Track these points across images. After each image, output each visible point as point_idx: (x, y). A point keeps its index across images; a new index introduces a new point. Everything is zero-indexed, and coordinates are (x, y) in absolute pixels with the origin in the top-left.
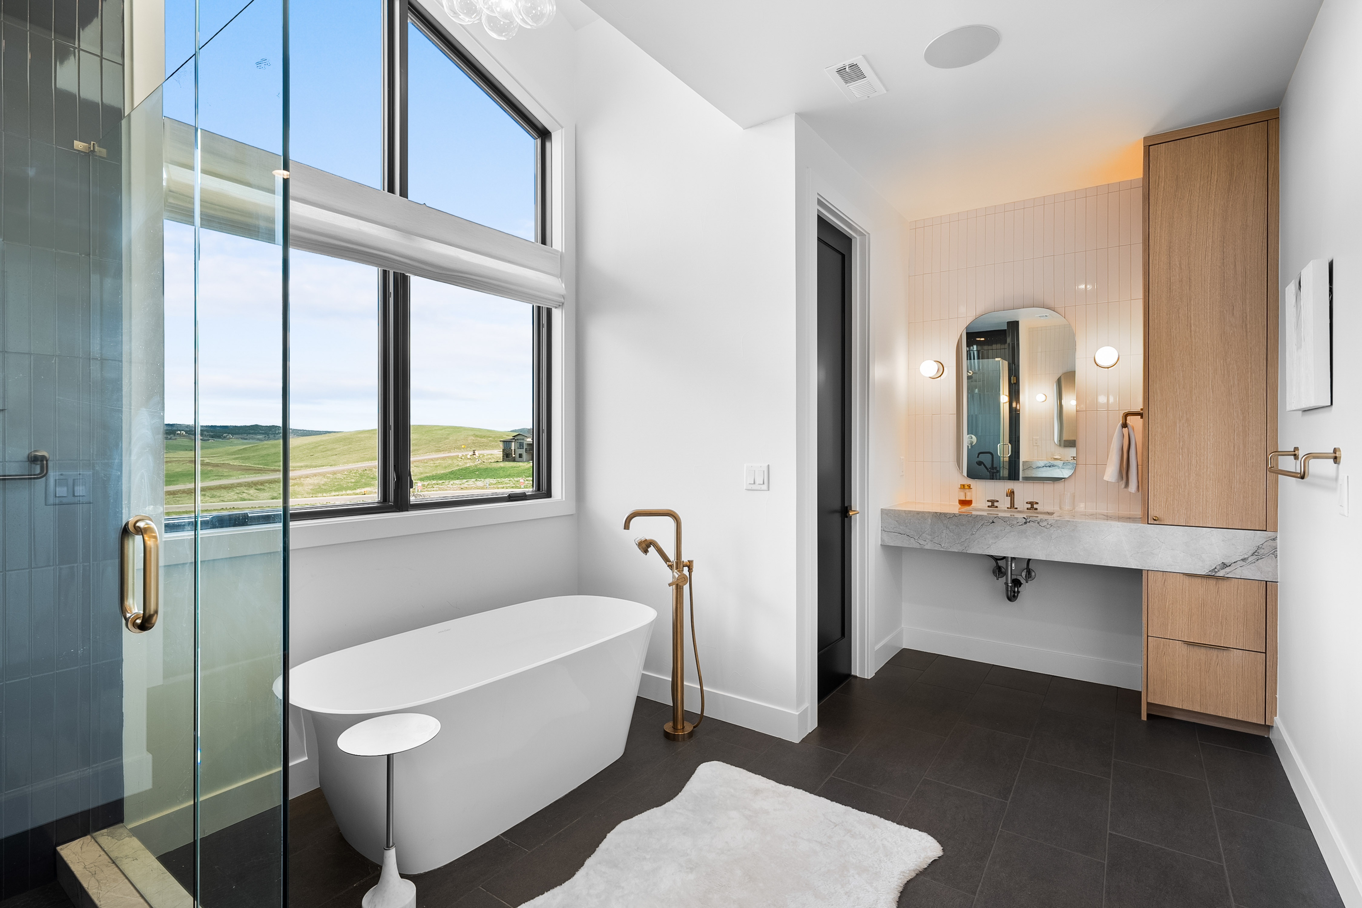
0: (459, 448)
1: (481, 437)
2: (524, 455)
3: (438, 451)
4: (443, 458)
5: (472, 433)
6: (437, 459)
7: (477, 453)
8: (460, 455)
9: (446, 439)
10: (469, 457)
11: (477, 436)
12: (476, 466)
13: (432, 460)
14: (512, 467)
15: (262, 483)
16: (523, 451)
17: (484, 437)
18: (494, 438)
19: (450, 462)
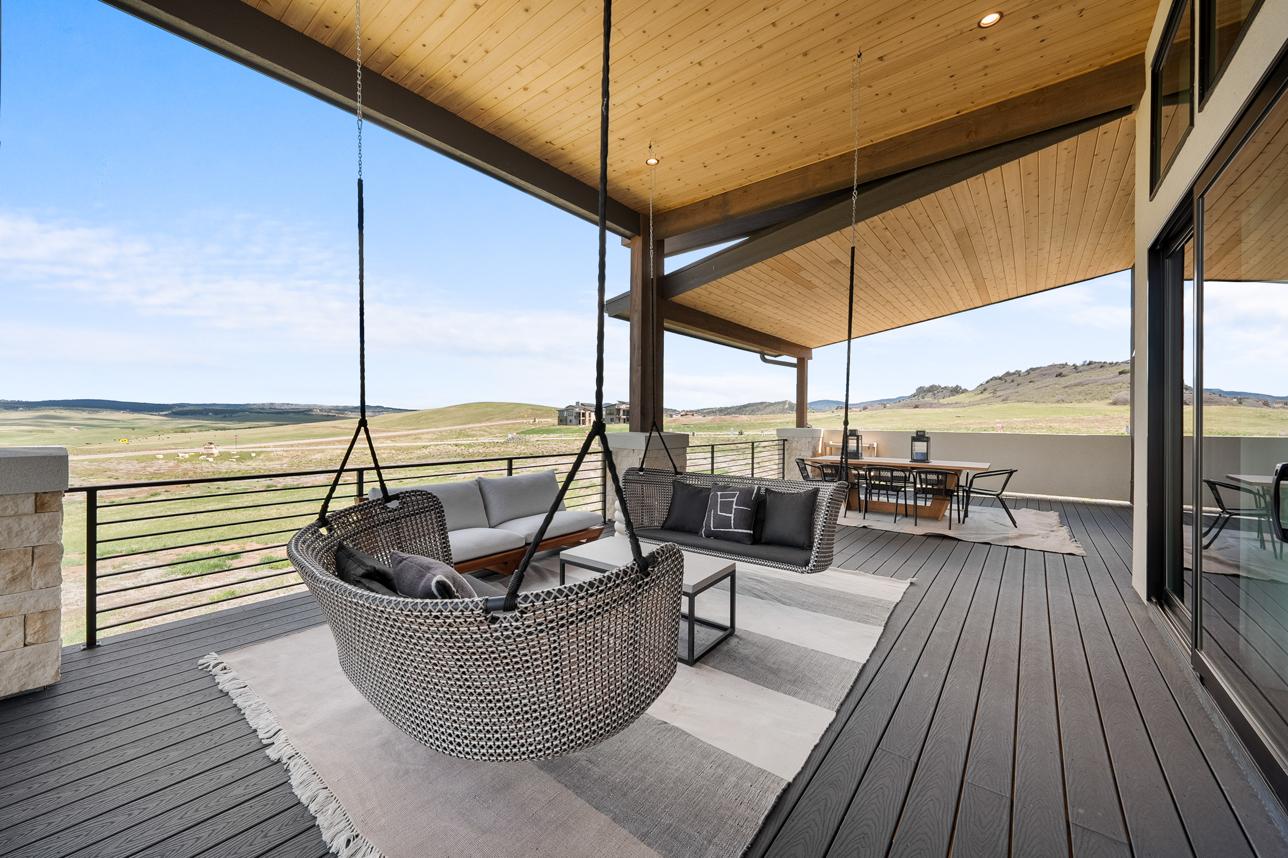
0: (523, 417)
1: (537, 410)
2: (574, 420)
3: (508, 419)
4: (514, 424)
5: (530, 407)
6: (509, 424)
7: (537, 420)
8: (525, 421)
9: (512, 411)
10: (531, 423)
11: (534, 409)
12: (539, 428)
13: (505, 424)
14: (566, 429)
15: (394, 437)
16: (573, 418)
17: (539, 410)
18: (546, 411)
19: (518, 426)
